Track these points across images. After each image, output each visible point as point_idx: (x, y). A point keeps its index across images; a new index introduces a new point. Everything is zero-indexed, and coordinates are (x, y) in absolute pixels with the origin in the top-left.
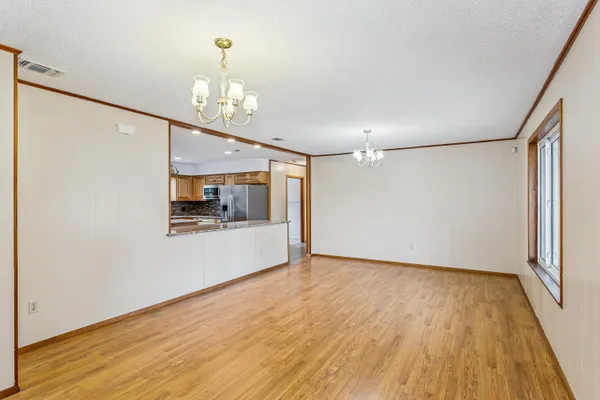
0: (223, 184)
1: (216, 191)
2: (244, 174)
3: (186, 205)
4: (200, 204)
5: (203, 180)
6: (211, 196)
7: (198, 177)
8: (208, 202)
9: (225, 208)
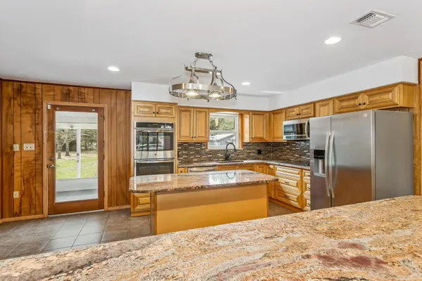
0: (314, 116)
1: (300, 129)
2: (354, 96)
3: (262, 148)
4: (277, 145)
5: (283, 115)
6: (293, 136)
7: (276, 112)
8: (289, 143)
9: (319, 154)
